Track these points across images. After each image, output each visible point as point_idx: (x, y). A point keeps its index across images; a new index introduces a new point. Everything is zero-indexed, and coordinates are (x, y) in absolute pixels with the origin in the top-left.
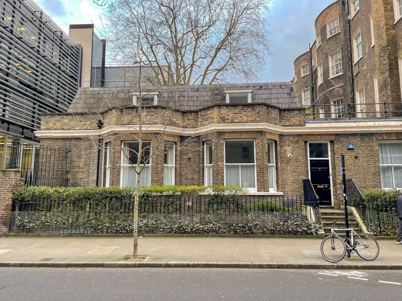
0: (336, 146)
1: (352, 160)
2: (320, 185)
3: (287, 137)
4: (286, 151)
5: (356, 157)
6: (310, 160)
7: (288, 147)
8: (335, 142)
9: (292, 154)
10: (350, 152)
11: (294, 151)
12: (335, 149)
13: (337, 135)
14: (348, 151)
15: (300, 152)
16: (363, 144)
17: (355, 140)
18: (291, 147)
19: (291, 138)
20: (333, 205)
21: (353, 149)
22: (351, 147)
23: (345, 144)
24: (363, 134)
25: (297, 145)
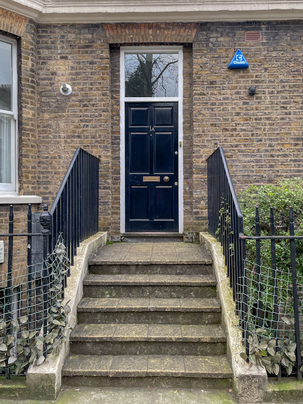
0: (198, 60)
1: (241, 102)
2: (151, 175)
3: (59, 33)
4: (54, 74)
5: (252, 93)
6: (126, 103)
7: (61, 62)
8: (195, 47)
9: (73, 85)
10: (235, 76)
11: (77, 74)
12: (196, 68)
13: (203, 26)
14: (230, 73)
15: (97, 77)
16: (274, 54)
17: (251, 42)
18: (70, 63)
19: (71, 37)
20: (181, 230)
21: (244, 68)
22: (240, 61)
23: (224, 54)
24: (278, 23)
25: (88, 58)
